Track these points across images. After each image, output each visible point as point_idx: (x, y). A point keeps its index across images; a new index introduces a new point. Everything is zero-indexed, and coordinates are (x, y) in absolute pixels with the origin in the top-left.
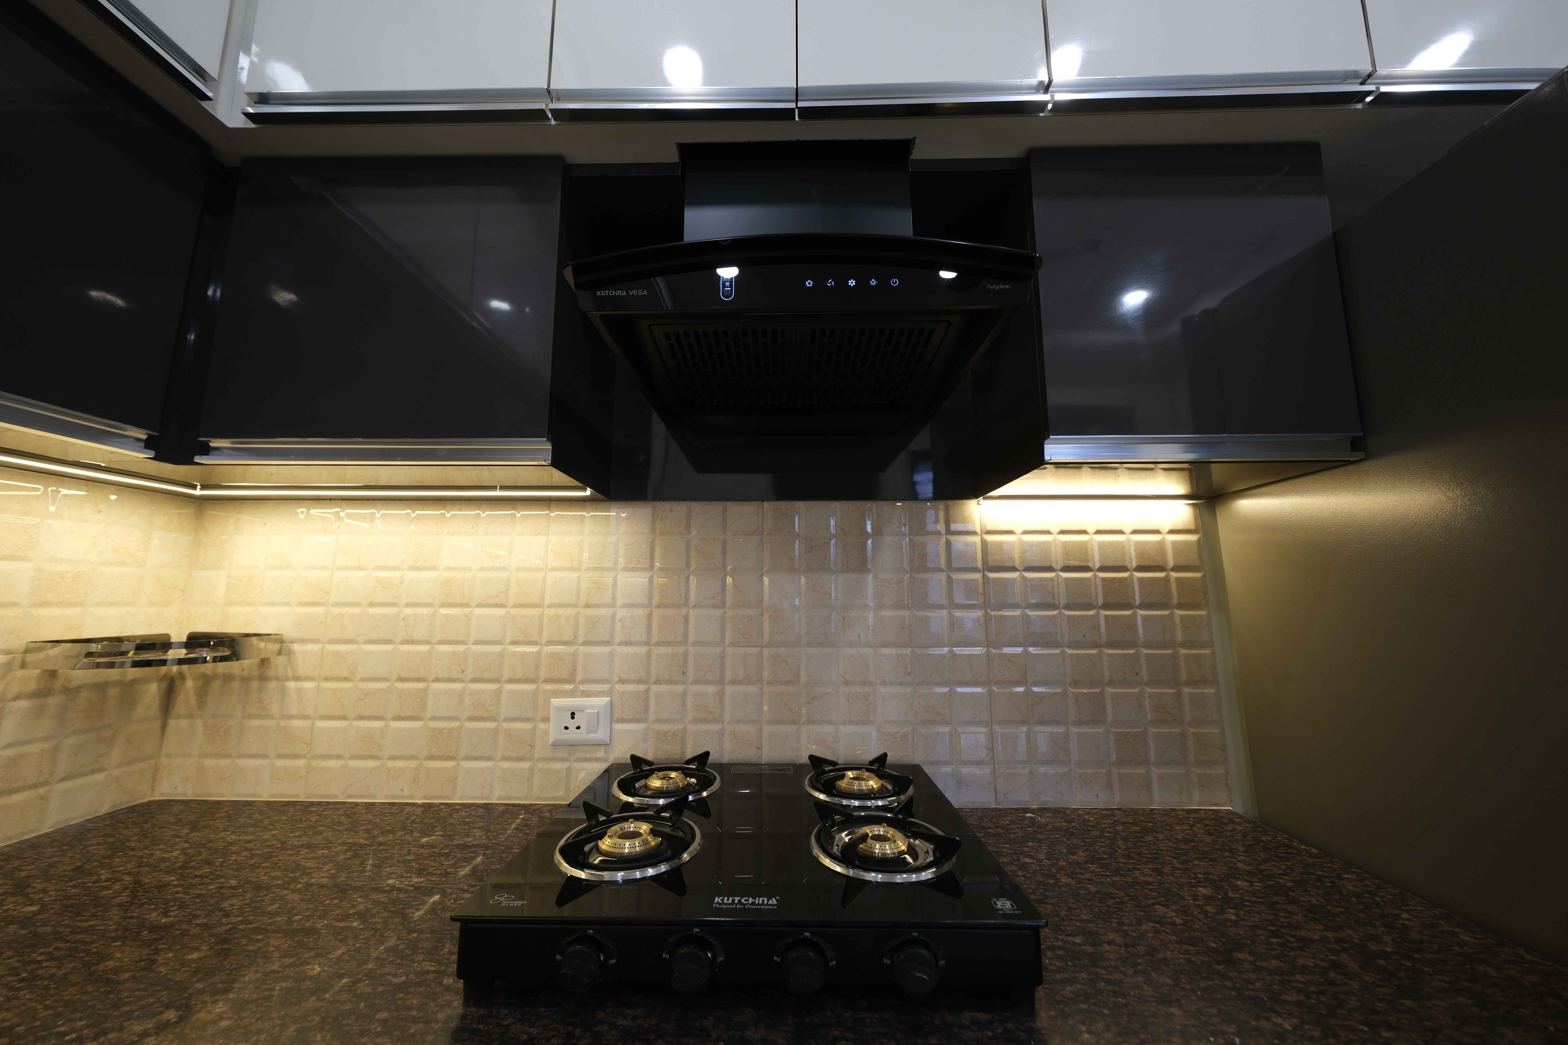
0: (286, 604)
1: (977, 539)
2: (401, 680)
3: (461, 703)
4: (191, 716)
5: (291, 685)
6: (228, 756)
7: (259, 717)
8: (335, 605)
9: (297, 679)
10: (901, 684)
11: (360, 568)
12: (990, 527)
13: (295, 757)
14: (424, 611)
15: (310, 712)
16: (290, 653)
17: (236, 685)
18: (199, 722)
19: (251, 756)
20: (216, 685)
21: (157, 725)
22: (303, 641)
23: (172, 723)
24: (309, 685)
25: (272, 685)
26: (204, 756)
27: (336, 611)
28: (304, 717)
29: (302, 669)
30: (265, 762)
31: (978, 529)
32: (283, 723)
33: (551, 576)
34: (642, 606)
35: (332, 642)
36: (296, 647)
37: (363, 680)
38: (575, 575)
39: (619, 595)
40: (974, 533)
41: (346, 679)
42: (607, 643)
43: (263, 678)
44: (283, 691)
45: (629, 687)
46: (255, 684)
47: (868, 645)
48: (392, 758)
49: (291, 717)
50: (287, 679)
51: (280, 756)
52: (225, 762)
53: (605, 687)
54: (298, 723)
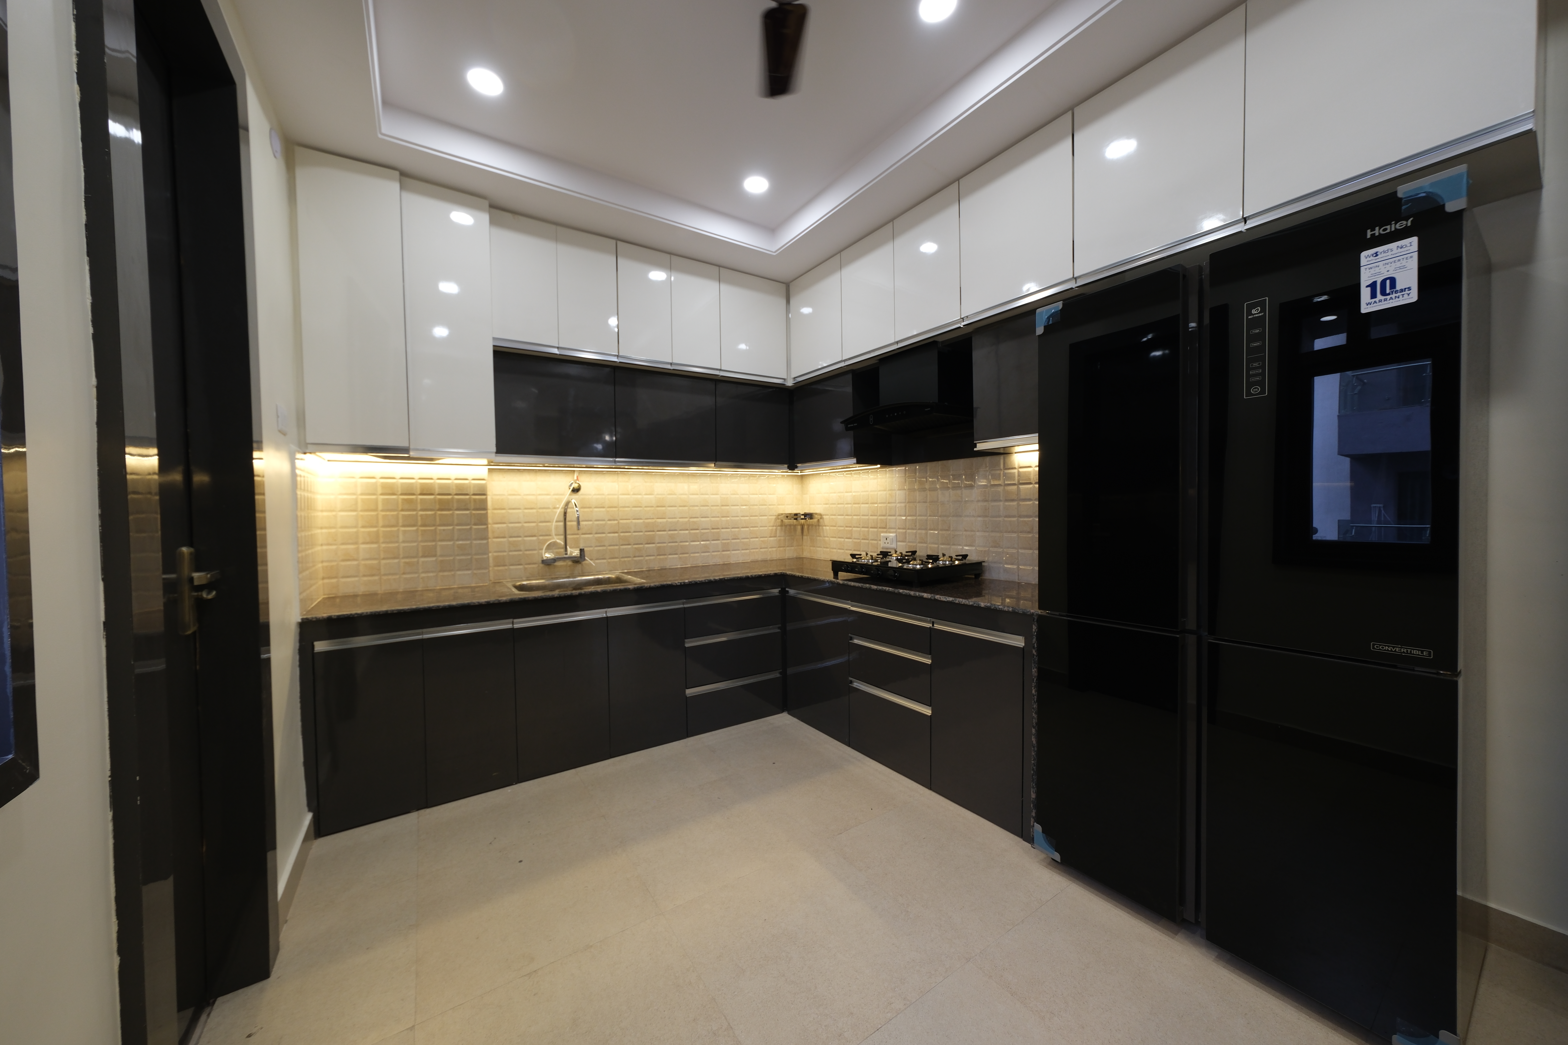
0: (821, 504)
1: (1015, 471)
2: (847, 527)
3: (860, 534)
4: (807, 536)
5: (824, 527)
6: (814, 547)
7: (819, 536)
8: (831, 504)
9: (825, 526)
10: (985, 532)
11: (835, 493)
12: (1021, 465)
13: (827, 548)
14: (849, 506)
15: (829, 536)
16: (823, 518)
17: (814, 527)
18: (808, 537)
19: (819, 547)
20: (810, 527)
21: (801, 537)
22: (826, 515)
23: (804, 537)
24: (828, 528)
25: (821, 527)
26: (810, 546)
27: (831, 506)
28: (828, 537)
29: (826, 523)
30: (821, 549)
31: (1016, 466)
32: (824, 538)
33: (879, 493)
34: (904, 503)
35: (831, 515)
36: (824, 517)
37: (839, 526)
38: (885, 492)
39: (897, 499)
40: (1015, 468)
41: (835, 526)
42: (894, 516)
43: (819, 526)
44: (823, 529)
45: (901, 531)
46: (817, 527)
47: (973, 516)
48: (846, 550)
49: (825, 537)
50: (823, 526)
51: (824, 548)
52: (814, 548)
53: (894, 530)
54: (827, 539)
